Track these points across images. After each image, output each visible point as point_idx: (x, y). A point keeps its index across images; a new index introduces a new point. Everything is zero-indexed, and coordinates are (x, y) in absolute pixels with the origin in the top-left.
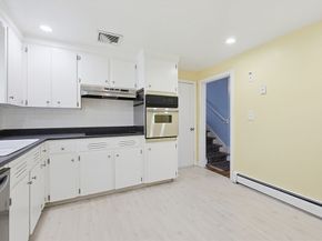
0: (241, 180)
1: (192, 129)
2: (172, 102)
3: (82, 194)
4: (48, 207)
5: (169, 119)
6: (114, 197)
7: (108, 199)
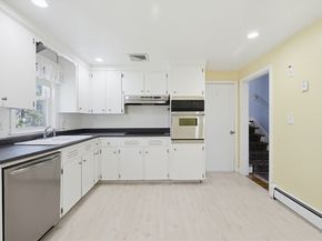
0: (278, 195)
1: (232, 133)
2: (197, 106)
3: (122, 179)
4: (99, 183)
5: (194, 122)
6: (144, 187)
7: (139, 187)
